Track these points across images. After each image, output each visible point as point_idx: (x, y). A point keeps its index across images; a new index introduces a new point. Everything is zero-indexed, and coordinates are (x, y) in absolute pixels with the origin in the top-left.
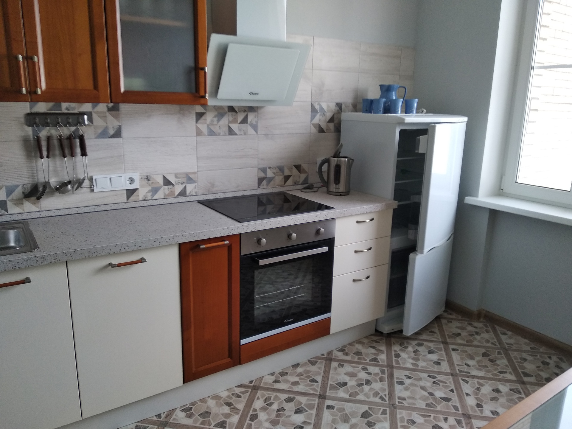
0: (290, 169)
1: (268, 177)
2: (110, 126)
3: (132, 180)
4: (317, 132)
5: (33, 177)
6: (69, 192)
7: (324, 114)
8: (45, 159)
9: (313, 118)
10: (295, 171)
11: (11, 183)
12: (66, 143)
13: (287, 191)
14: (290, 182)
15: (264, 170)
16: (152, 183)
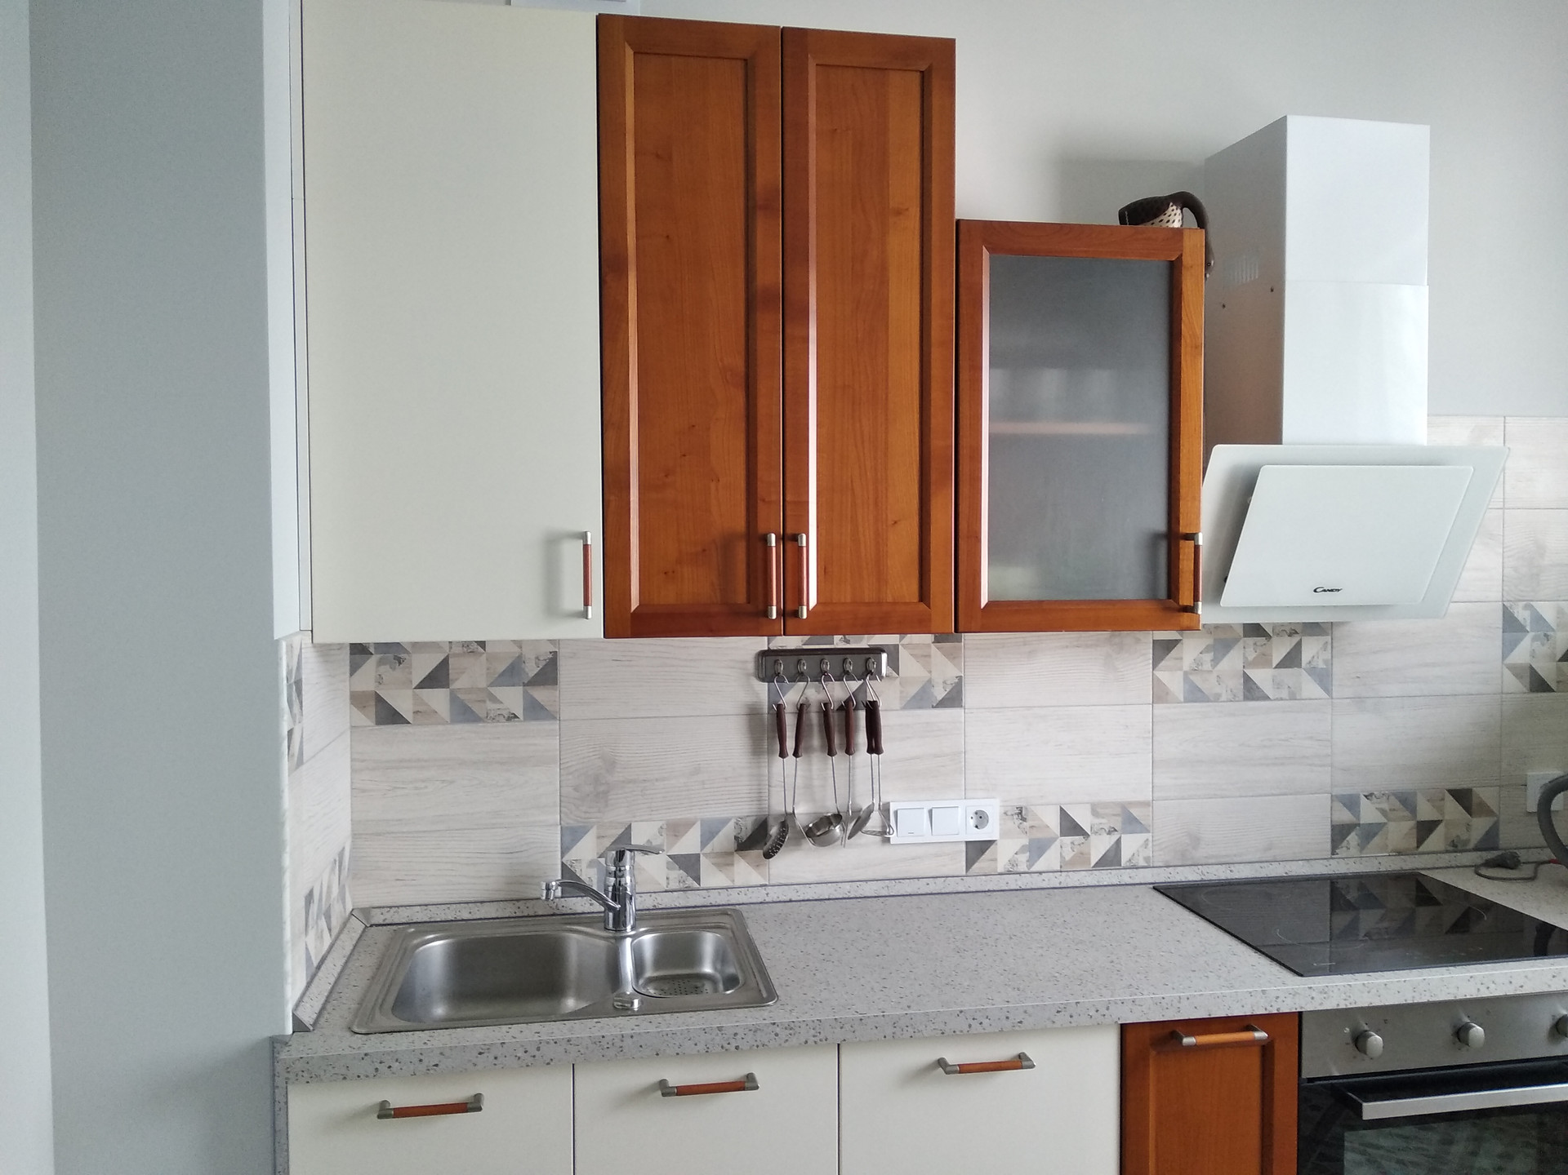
0: (1436, 801)
1: (1363, 824)
2: (938, 679)
3: (981, 818)
4: (1525, 690)
5: (760, 799)
6: (836, 843)
7: (1546, 635)
8: (790, 758)
9: (1508, 647)
10: (1453, 809)
11: (714, 813)
12: (835, 719)
13: (1429, 869)
14: (1435, 840)
15: (1351, 803)
16: (1032, 827)
